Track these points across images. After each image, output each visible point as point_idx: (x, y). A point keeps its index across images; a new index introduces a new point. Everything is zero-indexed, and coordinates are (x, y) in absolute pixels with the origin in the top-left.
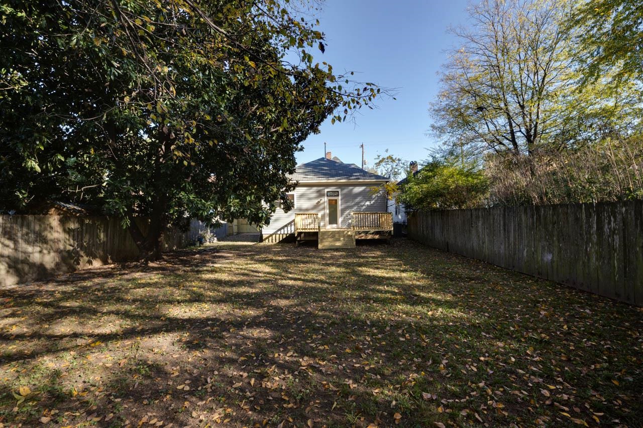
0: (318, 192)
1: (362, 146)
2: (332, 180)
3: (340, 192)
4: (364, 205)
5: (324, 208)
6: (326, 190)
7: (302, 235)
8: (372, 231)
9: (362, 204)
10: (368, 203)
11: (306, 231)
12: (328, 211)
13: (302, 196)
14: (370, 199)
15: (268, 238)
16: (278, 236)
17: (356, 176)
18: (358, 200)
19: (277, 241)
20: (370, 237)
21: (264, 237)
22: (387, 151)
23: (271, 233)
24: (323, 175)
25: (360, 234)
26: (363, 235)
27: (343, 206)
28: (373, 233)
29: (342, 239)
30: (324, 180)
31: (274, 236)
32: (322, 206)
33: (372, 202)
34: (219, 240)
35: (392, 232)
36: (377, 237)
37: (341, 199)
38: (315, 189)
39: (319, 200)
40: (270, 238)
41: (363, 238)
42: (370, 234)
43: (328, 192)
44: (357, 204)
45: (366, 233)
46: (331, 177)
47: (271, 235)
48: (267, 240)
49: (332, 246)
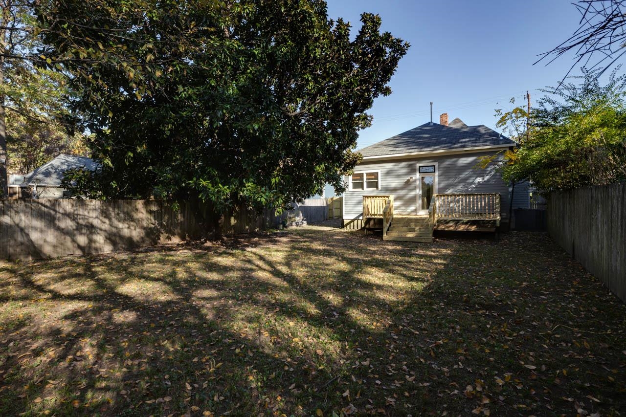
0: (409, 166)
1: (528, 95)
2: (425, 152)
3: (437, 166)
4: (472, 183)
5: (415, 188)
6: (418, 165)
7: (372, 222)
8: (465, 220)
9: (471, 181)
10: (479, 180)
11: (376, 217)
12: (421, 192)
13: (388, 173)
14: (481, 175)
15: (349, 223)
16: (360, 221)
17: (462, 142)
18: (463, 176)
19: (359, 228)
20: (462, 228)
21: (346, 222)
22: (513, 100)
23: (353, 218)
24: (417, 145)
25: (447, 223)
26: (451, 224)
27: (442, 185)
28: (466, 223)
29: (417, 228)
30: (415, 153)
31: (356, 222)
32: (413, 185)
33: (486, 178)
34: (309, 224)
35: (498, 222)
36: (473, 228)
37: (439, 176)
38: (404, 164)
39: (408, 178)
40: (352, 224)
41: (452, 228)
42: (463, 224)
43: (420, 167)
44: (464, 180)
45: (457, 222)
46: (425, 147)
47: (353, 221)
48: (348, 226)
49: (401, 237)
